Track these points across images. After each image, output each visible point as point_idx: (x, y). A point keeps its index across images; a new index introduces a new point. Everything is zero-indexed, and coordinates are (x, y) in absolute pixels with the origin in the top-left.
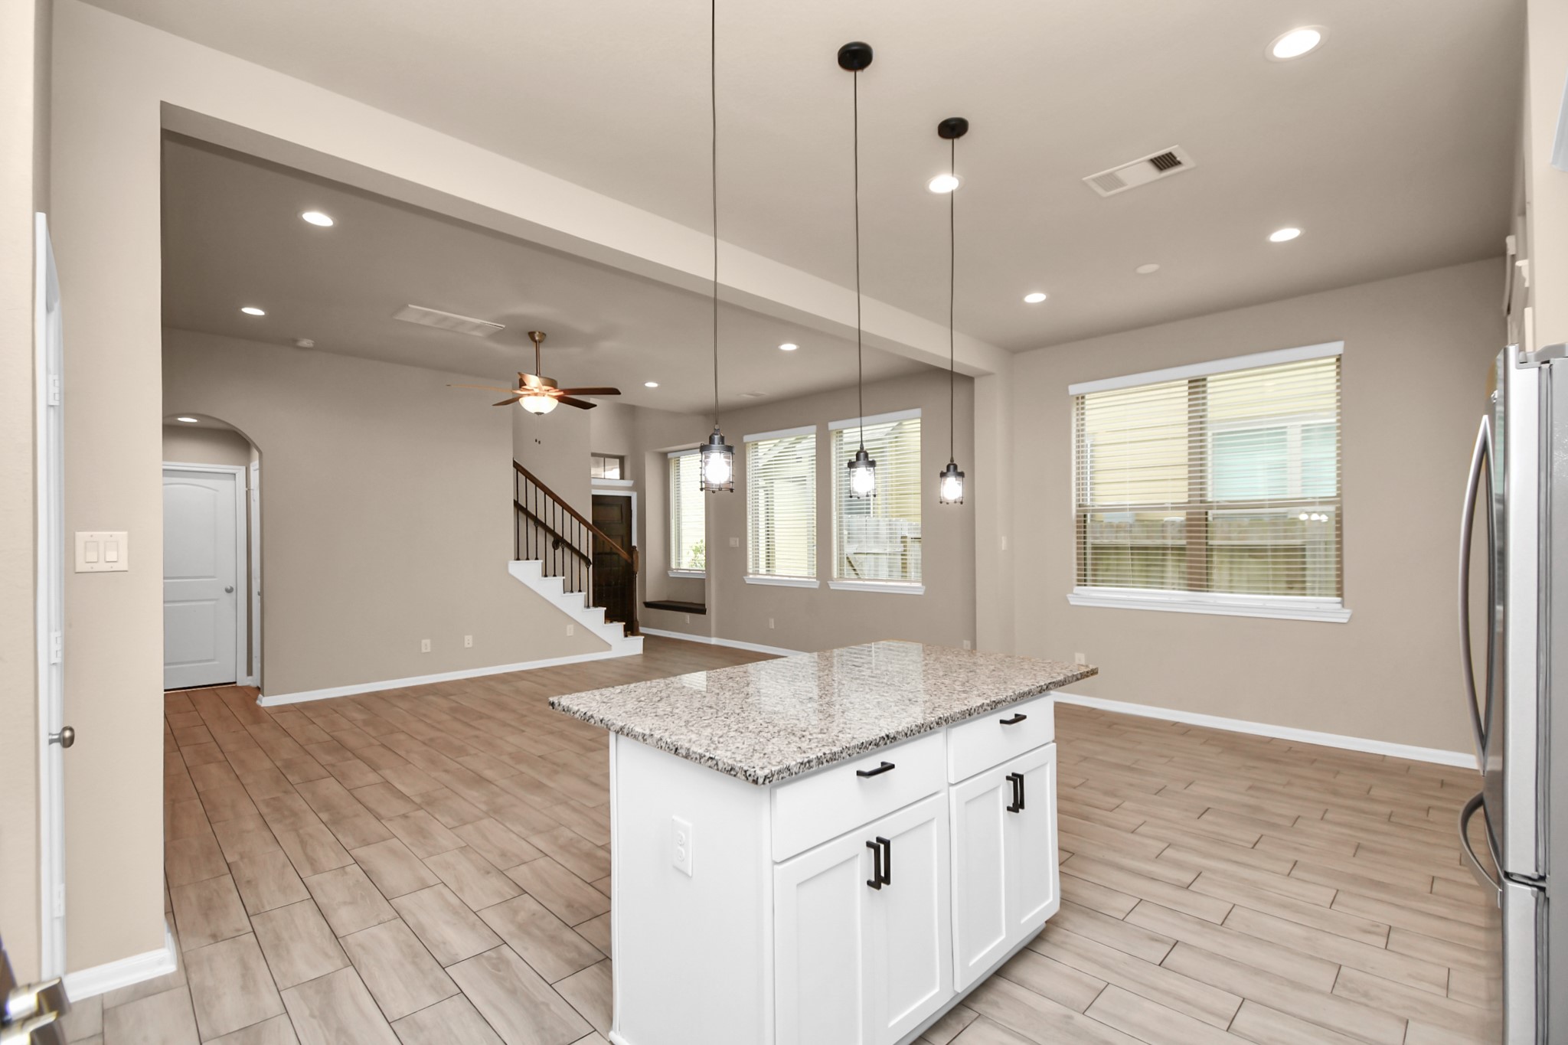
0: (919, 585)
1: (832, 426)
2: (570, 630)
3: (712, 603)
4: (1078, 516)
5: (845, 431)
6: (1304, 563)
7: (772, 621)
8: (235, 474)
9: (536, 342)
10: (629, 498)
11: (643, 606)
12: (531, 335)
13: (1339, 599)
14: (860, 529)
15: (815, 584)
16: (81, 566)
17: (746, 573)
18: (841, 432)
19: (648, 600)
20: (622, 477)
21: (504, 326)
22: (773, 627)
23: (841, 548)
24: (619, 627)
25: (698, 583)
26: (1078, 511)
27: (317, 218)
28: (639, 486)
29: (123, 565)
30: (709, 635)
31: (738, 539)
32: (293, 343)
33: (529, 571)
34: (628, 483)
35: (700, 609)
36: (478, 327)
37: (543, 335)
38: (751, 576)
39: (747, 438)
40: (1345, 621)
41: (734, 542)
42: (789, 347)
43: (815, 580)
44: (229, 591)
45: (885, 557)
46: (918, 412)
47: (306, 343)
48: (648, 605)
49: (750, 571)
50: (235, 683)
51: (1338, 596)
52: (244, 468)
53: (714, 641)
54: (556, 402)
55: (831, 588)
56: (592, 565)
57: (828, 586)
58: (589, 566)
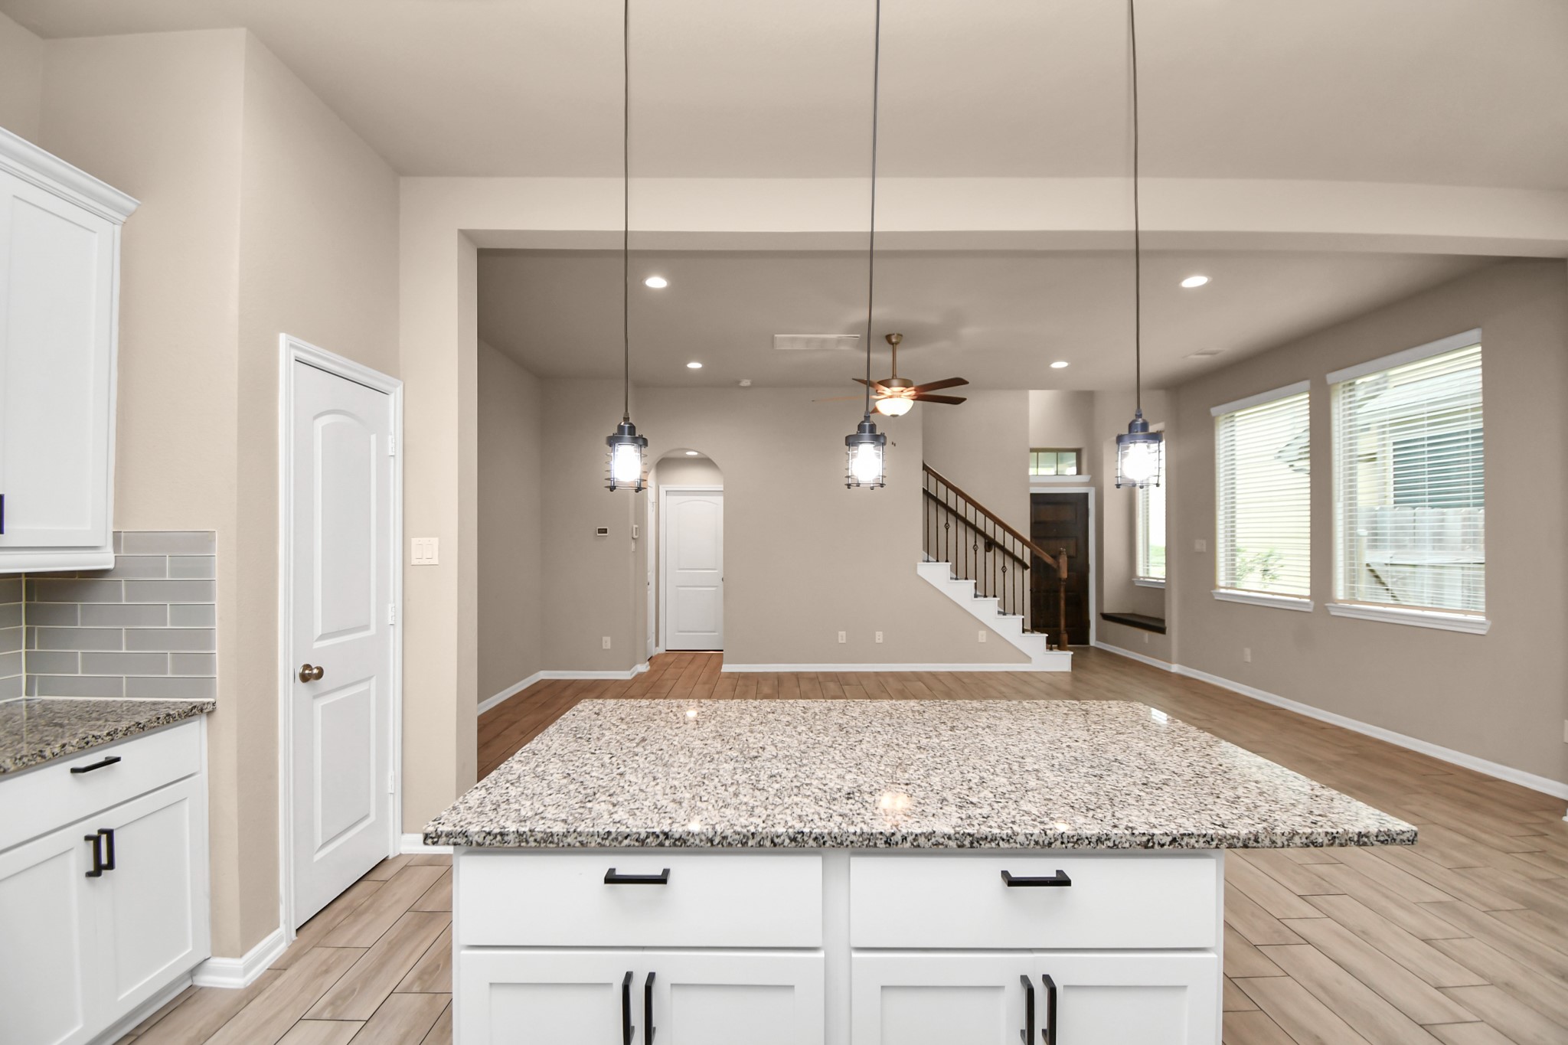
0: (1482, 619)
1: (1332, 377)
2: (982, 636)
3: (1173, 620)
7: (1248, 651)
9: (893, 344)
10: (1086, 495)
11: (1100, 617)
12: (888, 338)
14: (1402, 528)
15: (1309, 605)
16: (414, 562)
19: (1107, 610)
20: (1079, 472)
21: (858, 335)
22: (1249, 660)
23: (1352, 554)
24: (1041, 638)
25: (1156, 592)
27: (656, 282)
28: (1096, 481)
29: (435, 561)
30: (1169, 660)
32: (736, 384)
33: (938, 574)
34: (1084, 478)
35: (1156, 626)
36: (839, 341)
37: (900, 335)
38: (1223, 591)
39: (1214, 411)
41: (1200, 545)
42: (1195, 281)
43: (1309, 600)
45: (1426, 570)
46: (1475, 334)
47: (746, 383)
48: (1106, 617)
53: (1175, 668)
54: (912, 402)
55: (1333, 613)
56: (1029, 570)
57: (1328, 611)
58: (1025, 571)
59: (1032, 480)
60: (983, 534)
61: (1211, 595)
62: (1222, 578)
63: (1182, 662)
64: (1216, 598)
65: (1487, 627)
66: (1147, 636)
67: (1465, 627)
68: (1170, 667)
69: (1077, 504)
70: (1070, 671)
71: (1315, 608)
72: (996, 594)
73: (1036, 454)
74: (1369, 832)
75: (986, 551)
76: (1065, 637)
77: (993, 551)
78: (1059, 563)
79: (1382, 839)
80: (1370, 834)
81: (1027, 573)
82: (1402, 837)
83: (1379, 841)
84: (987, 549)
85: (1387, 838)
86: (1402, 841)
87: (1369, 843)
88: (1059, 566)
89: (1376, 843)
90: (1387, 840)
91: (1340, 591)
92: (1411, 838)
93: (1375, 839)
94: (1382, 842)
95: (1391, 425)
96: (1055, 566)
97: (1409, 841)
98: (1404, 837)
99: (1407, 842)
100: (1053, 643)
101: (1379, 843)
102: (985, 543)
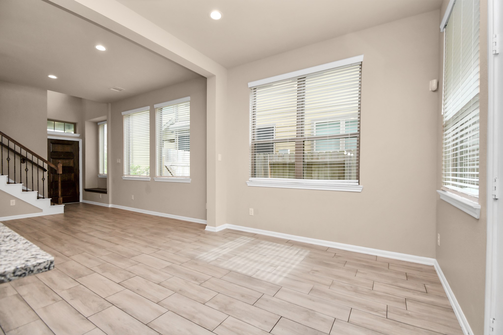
1: (156, 106)
4: (252, 145)
6: (344, 170)
10: (78, 142)
11: (84, 190)
13: (358, 181)
15: (149, 179)
19: (87, 187)
20: (75, 133)
23: (161, 162)
25: (104, 180)
26: (252, 142)
28: (83, 137)
34: (77, 135)
38: (126, 176)
39: (123, 113)
40: (360, 191)
41: (119, 161)
43: (149, 177)
46: (189, 98)
48: (86, 190)
51: (357, 179)
55: (155, 181)
56: (47, 172)
57: (154, 180)
58: (45, 173)
59: (48, 133)
60: (20, 155)
61: (122, 178)
62: (125, 172)
63: (113, 203)
64: (123, 179)
65: (190, 181)
66: (101, 195)
67: (186, 181)
68: (108, 206)
69: (74, 144)
70: (63, 213)
71: (151, 179)
72: (22, 182)
73: (53, 122)
74: (5, 272)
75: (21, 162)
76: (61, 199)
77: (26, 163)
78: (58, 167)
79: (19, 273)
80: (6, 273)
81: (46, 174)
82: (39, 267)
83: (16, 276)
84: (22, 161)
85: (24, 271)
86: (39, 270)
87: (6, 280)
88: (58, 169)
89: (14, 278)
90: (24, 273)
91: (158, 174)
92: (48, 266)
93: (12, 275)
94: (20, 276)
95: (179, 131)
96: (56, 169)
97: (45, 268)
98: (42, 267)
99: (44, 270)
100: (55, 202)
101: (17, 278)
102: (21, 159)
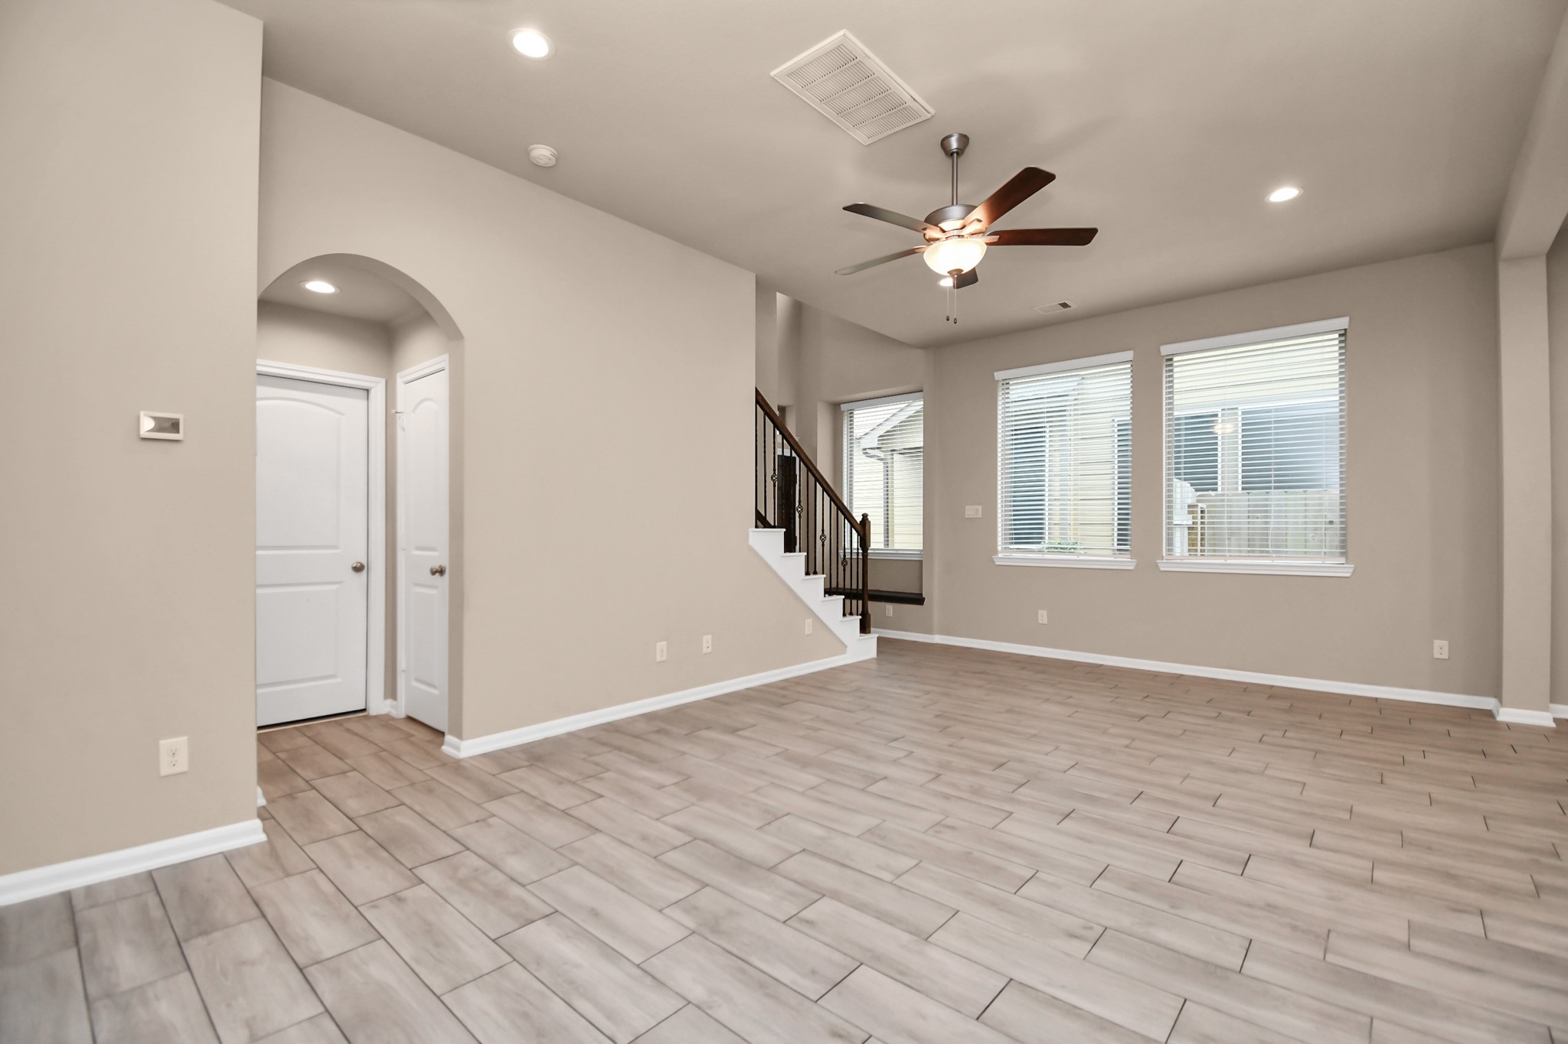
5: (1175, 359)
8: (368, 390)
17: (996, 552)
18: (1171, 360)
22: (1045, 621)
31: (980, 507)
44: (358, 569)
49: (999, 548)
50: (364, 710)
52: (383, 381)
